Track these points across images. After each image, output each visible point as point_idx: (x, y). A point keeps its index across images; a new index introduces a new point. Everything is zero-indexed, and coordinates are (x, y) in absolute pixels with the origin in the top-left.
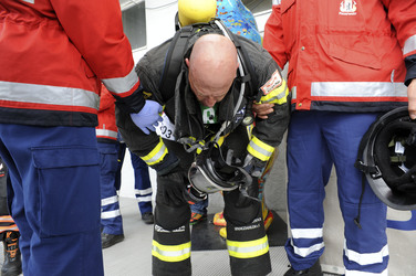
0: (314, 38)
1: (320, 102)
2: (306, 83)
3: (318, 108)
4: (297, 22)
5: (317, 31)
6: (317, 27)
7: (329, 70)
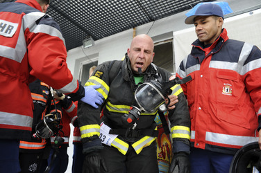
0: (208, 104)
1: (212, 146)
2: (202, 131)
3: (210, 149)
4: (196, 92)
5: (209, 100)
6: (209, 98)
7: (217, 126)
